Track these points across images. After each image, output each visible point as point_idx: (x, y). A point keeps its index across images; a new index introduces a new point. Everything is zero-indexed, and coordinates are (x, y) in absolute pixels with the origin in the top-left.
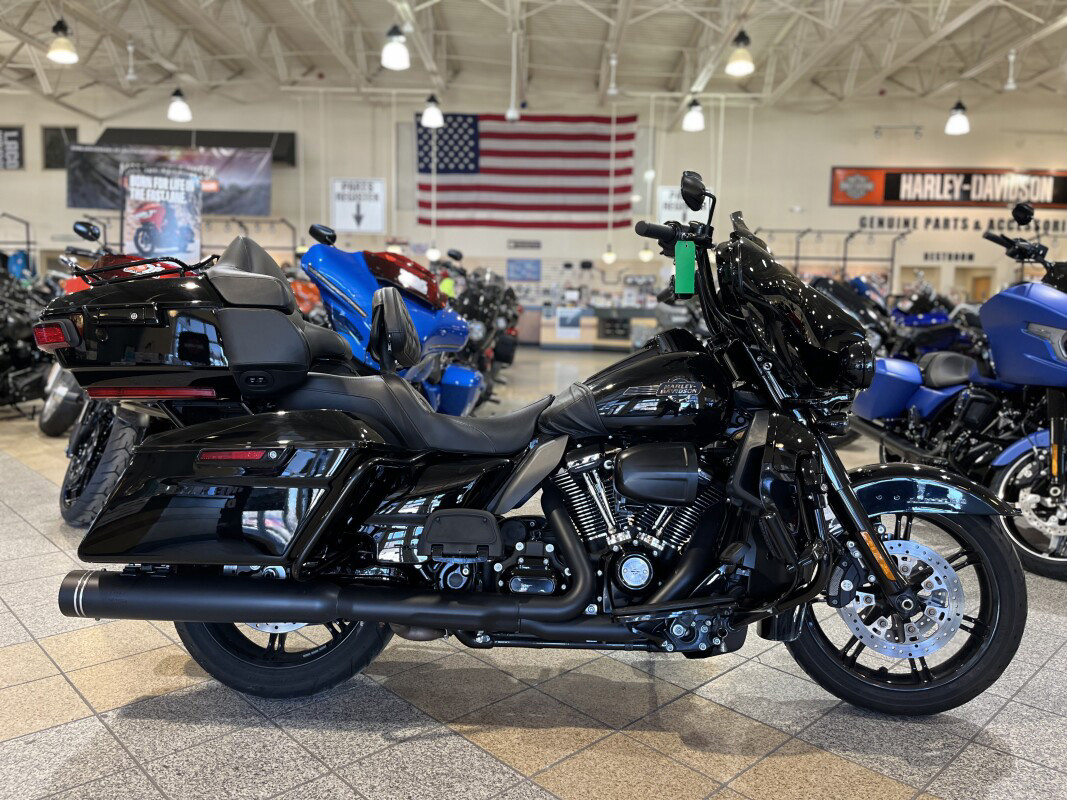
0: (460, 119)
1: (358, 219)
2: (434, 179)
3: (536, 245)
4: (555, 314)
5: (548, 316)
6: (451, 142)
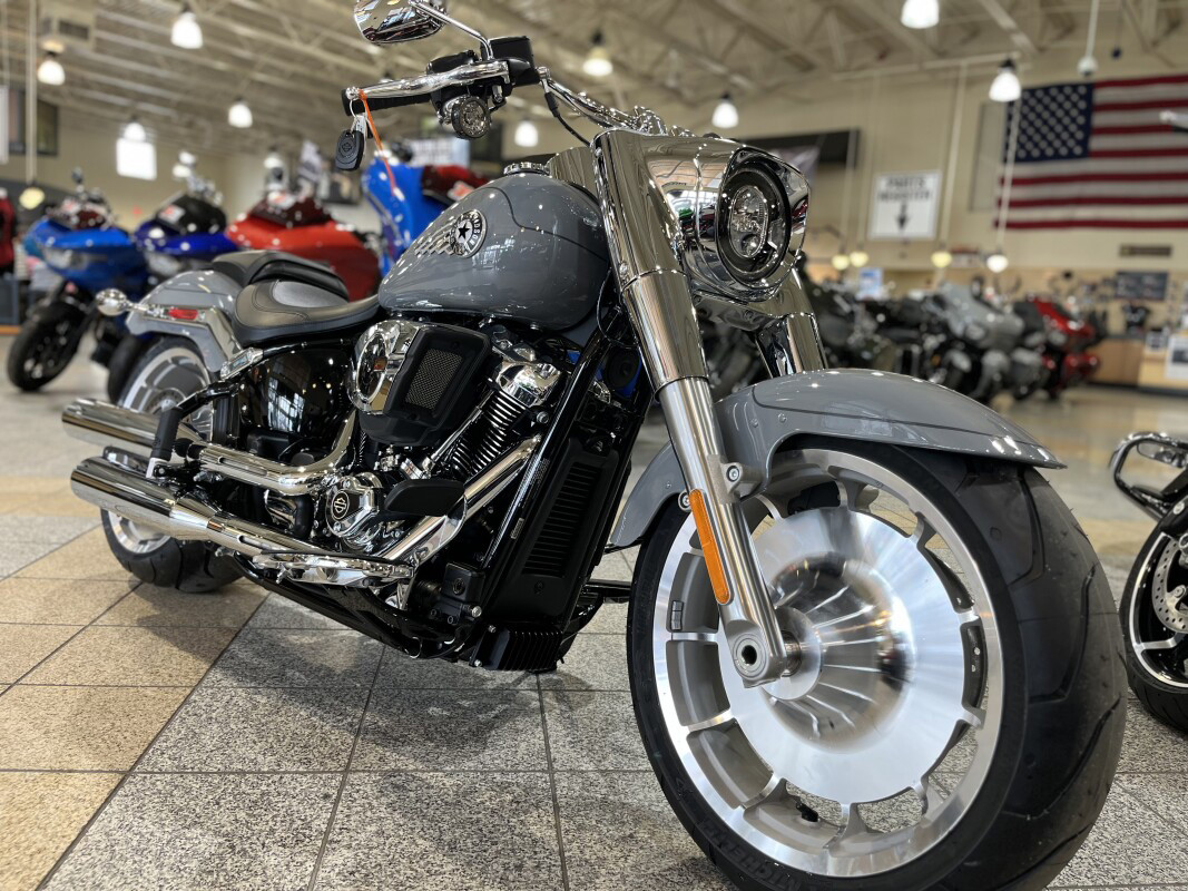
0: (1068, 91)
1: (902, 221)
2: (1011, 171)
3: (1164, 251)
4: (1166, 344)
5: (1155, 346)
6: (1052, 122)
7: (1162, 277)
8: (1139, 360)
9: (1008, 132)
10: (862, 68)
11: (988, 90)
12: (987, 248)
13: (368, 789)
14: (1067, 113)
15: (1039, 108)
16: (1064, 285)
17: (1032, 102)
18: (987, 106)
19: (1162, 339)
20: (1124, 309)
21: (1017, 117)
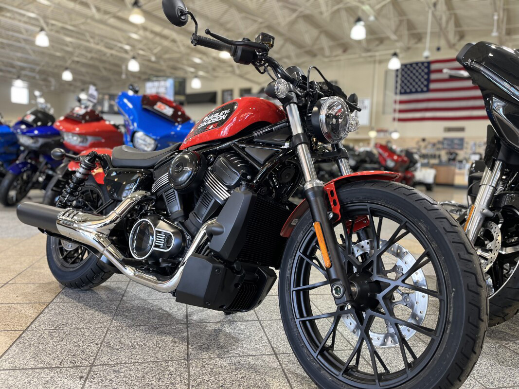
0: (420, 65)
3: (462, 129)
4: (465, 168)
6: (414, 77)
7: (462, 140)
8: (454, 175)
9: (397, 82)
10: (336, 56)
11: (387, 65)
12: (391, 129)
13: (101, 373)
14: (420, 74)
15: (409, 72)
16: (423, 144)
17: (406, 70)
18: (387, 72)
19: (462, 165)
20: (447, 153)
21: (400, 76)
